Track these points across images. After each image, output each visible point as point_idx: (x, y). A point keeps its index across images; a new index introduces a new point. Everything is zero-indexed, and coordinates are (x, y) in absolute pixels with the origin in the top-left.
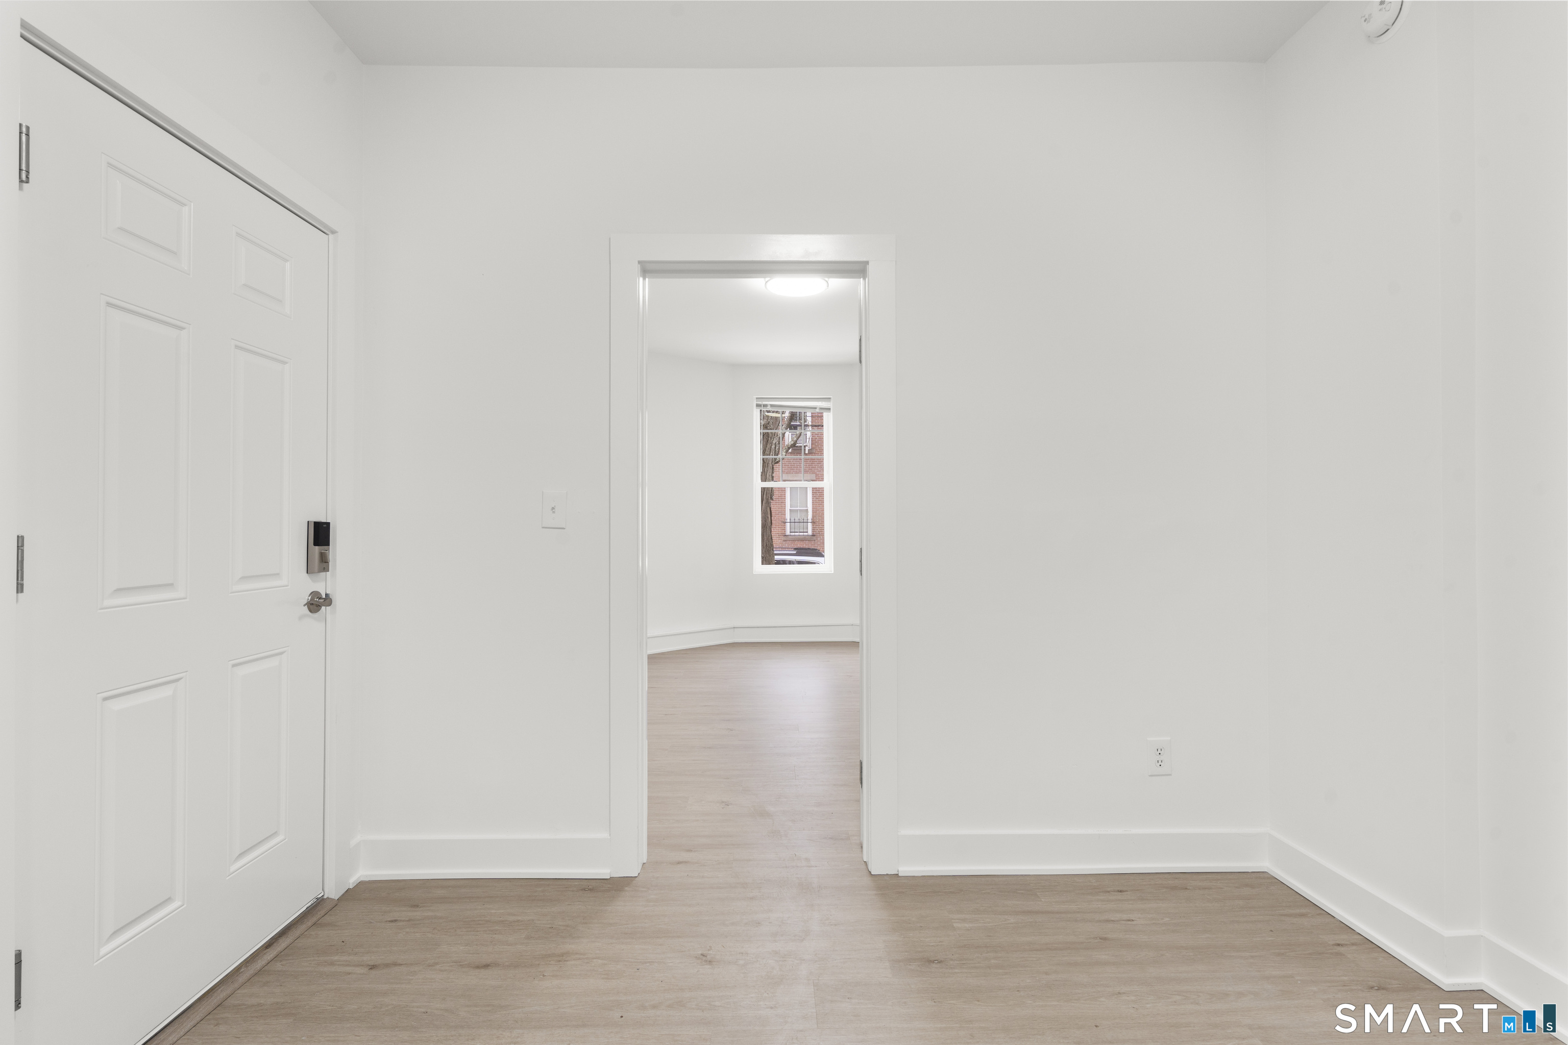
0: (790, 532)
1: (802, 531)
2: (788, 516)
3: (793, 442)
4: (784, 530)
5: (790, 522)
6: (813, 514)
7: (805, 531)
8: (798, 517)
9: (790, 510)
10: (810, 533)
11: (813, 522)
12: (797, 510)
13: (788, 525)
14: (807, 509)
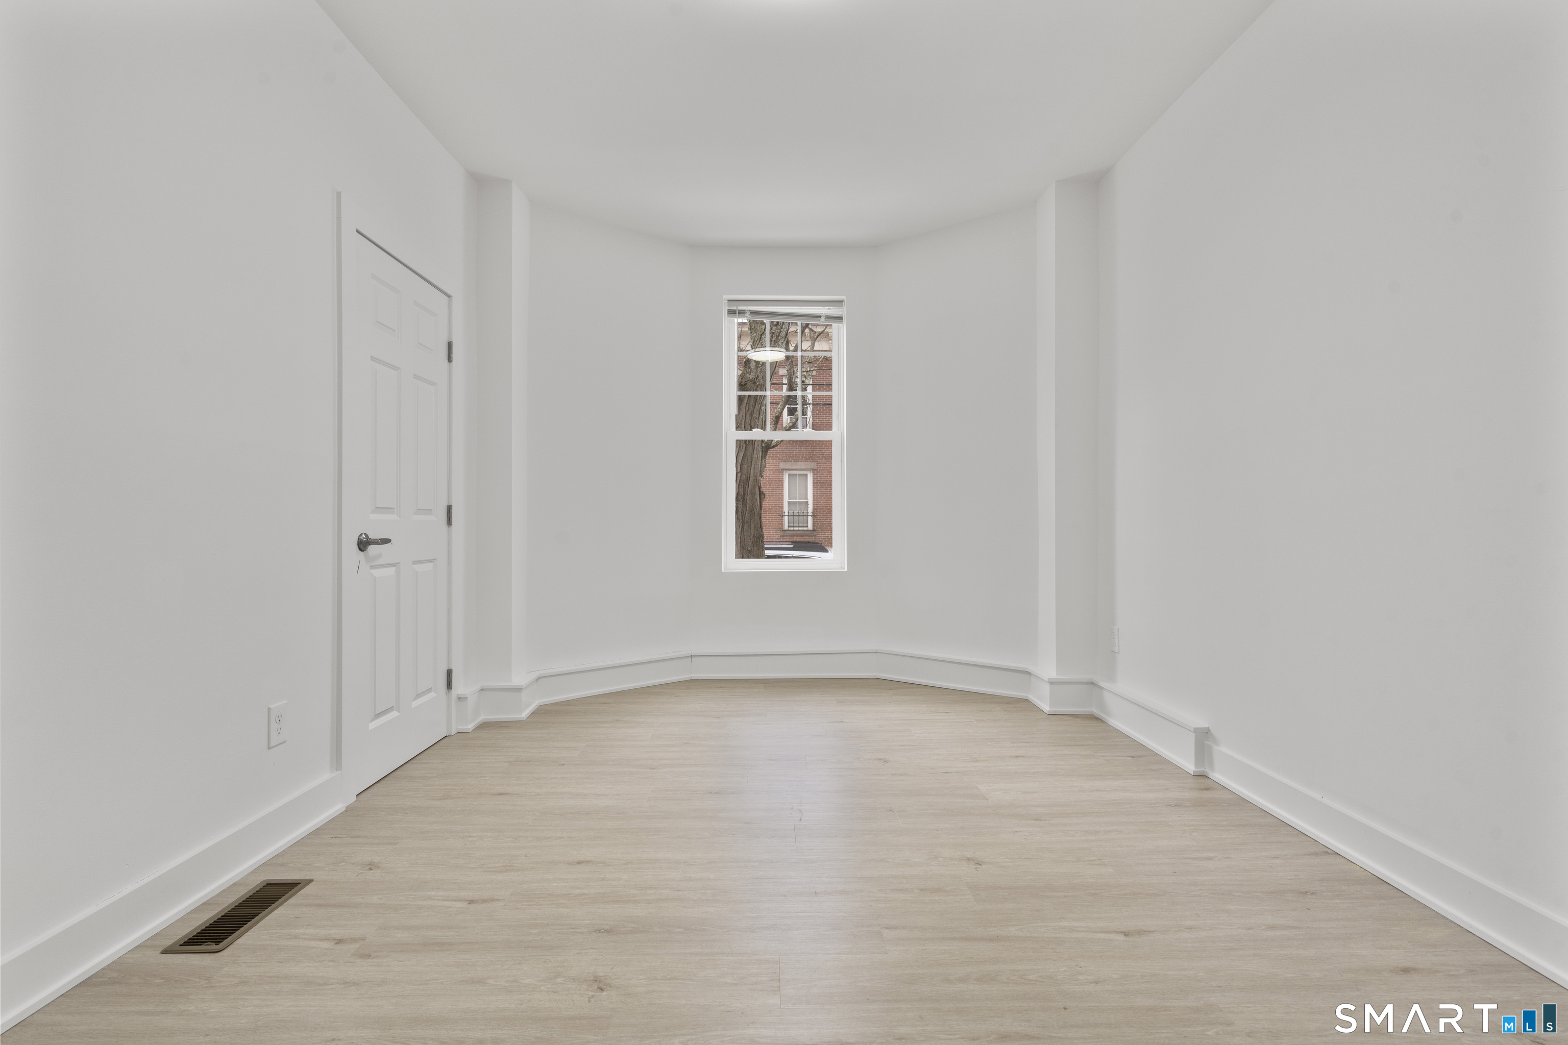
0: (789, 527)
1: (801, 525)
2: (786, 509)
3: (791, 424)
4: (782, 524)
5: (788, 516)
6: (813, 507)
7: (804, 525)
8: (797, 509)
9: (788, 502)
10: (810, 527)
11: (814, 516)
12: (796, 502)
13: (786, 518)
14: (807, 502)
